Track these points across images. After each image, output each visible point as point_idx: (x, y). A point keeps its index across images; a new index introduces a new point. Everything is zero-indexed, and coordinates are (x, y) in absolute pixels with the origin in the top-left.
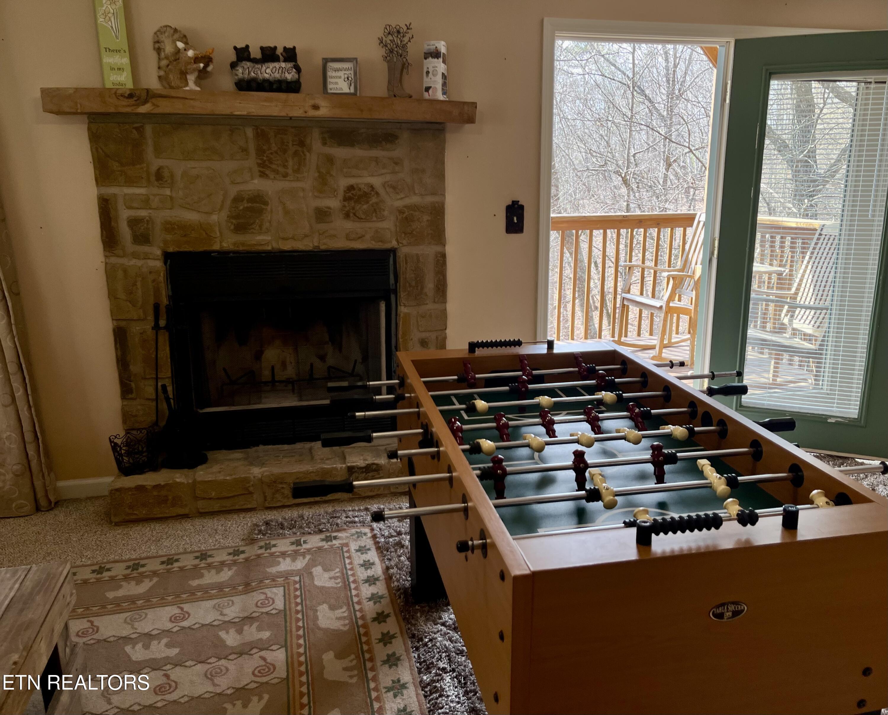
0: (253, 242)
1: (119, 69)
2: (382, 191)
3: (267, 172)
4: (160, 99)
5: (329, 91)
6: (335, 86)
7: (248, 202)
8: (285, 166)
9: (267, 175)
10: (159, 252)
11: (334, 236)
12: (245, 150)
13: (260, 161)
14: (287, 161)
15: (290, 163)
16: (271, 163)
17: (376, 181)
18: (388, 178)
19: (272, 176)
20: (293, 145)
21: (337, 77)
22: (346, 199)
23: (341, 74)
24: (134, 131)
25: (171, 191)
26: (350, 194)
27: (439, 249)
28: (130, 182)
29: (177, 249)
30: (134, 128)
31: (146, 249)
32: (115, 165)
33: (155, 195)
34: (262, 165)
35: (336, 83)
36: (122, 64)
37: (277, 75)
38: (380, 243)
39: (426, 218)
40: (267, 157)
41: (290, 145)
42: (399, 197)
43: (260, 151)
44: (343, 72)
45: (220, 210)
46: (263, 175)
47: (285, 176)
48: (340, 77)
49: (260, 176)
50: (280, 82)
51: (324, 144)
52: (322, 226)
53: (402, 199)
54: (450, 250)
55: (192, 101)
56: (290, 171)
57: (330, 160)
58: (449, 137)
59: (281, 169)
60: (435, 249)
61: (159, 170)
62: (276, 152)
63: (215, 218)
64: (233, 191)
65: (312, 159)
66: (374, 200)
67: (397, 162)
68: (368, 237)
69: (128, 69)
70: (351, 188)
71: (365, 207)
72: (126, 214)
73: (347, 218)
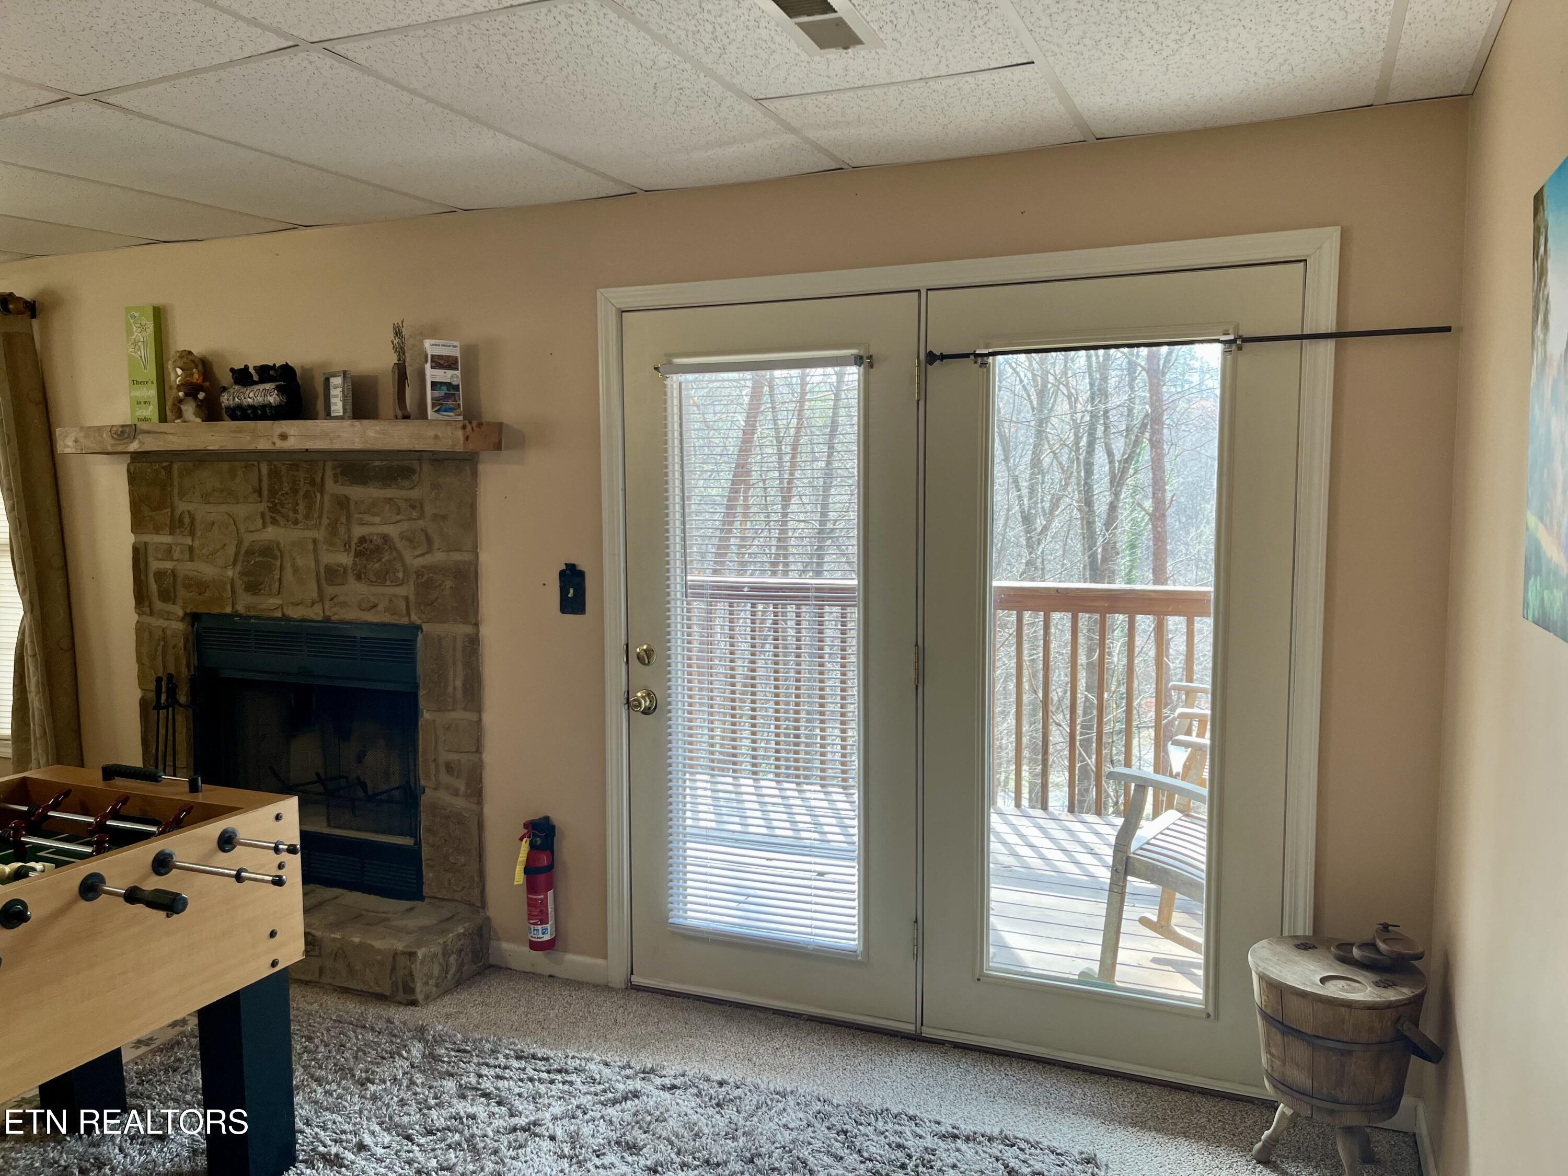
0: (263, 606)
1: (145, 402)
2: (400, 545)
3: (278, 518)
4: (145, 435)
5: (333, 415)
6: (335, 407)
7: (259, 555)
8: (296, 511)
9: (278, 522)
10: (181, 612)
11: (344, 604)
12: (259, 492)
13: (270, 505)
14: (298, 505)
15: (301, 507)
16: (282, 507)
17: (392, 531)
18: (405, 526)
19: (282, 524)
20: (305, 483)
21: (335, 396)
22: (356, 555)
24: (163, 471)
25: (193, 540)
26: (361, 548)
27: (468, 629)
28: (158, 528)
30: (163, 468)
31: (170, 607)
32: (146, 510)
33: (176, 545)
34: (272, 509)
35: (336, 403)
36: (148, 397)
37: (260, 399)
39: (449, 584)
40: (279, 499)
41: (302, 484)
42: (417, 553)
43: (272, 492)
45: (234, 563)
46: (274, 522)
47: (296, 523)
48: (338, 396)
49: (272, 523)
50: (264, 407)
51: (340, 483)
52: (332, 590)
53: (422, 555)
54: (486, 631)
55: (170, 436)
56: (300, 517)
57: (343, 503)
58: (481, 468)
59: (292, 515)
60: (463, 629)
61: (182, 514)
62: (288, 493)
63: (228, 573)
64: (246, 541)
65: (323, 502)
66: (386, 557)
67: (415, 505)
68: (381, 608)
69: (155, 401)
70: (362, 540)
71: (377, 565)
72: (155, 565)
73: (359, 577)
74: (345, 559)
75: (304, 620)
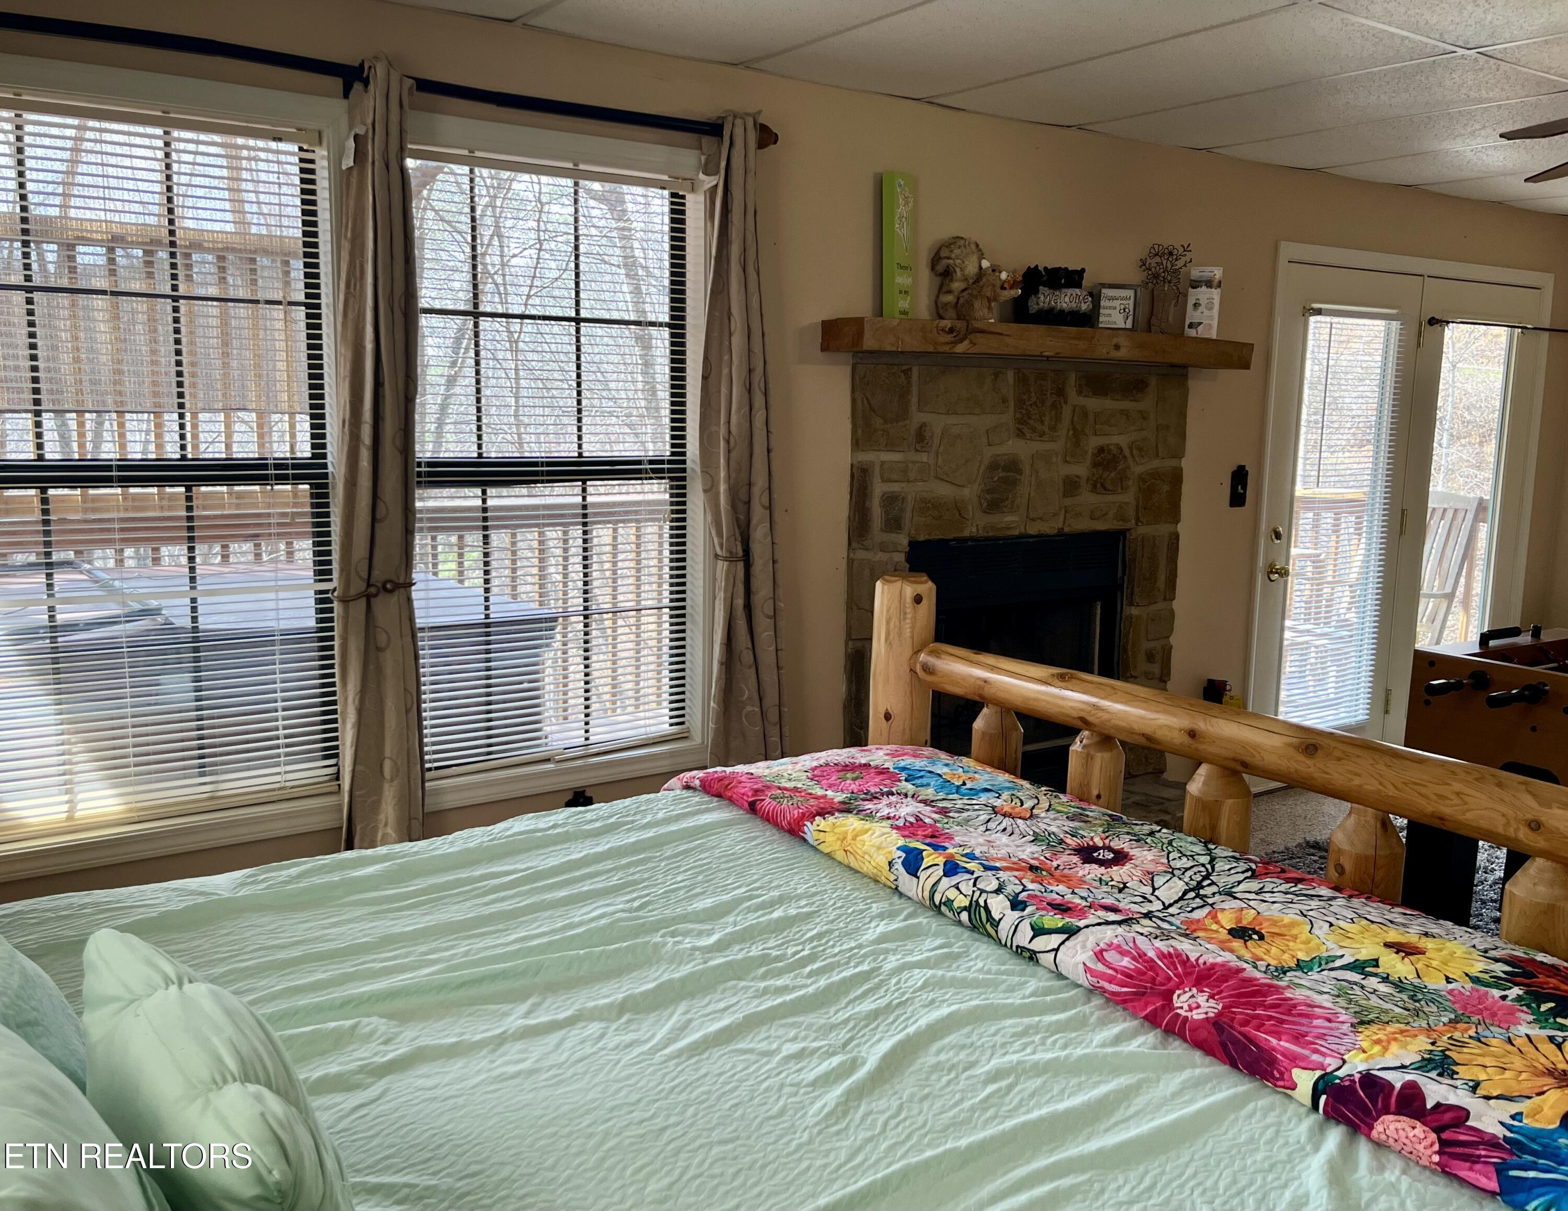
0: (1000, 525)
1: (905, 292)
2: (1128, 454)
3: (1025, 430)
4: (978, 335)
6: (1107, 319)
7: (1003, 470)
8: (1042, 422)
9: (1024, 434)
10: (905, 542)
11: (1077, 515)
12: (1004, 400)
13: (1018, 416)
14: (1044, 415)
15: (1047, 419)
16: (1029, 418)
17: (1125, 441)
18: (1135, 436)
19: (1028, 436)
20: (1052, 394)
21: (1110, 308)
22: (1096, 465)
23: (1116, 303)
24: (902, 376)
25: (929, 456)
26: (1099, 458)
27: (1173, 527)
28: (891, 446)
29: (927, 537)
30: (903, 371)
31: (893, 537)
32: (878, 422)
33: (914, 462)
34: (1020, 421)
35: (1110, 315)
36: (908, 285)
38: (1121, 523)
39: (1165, 488)
40: (1026, 409)
41: (1049, 394)
42: (1143, 461)
43: (1020, 403)
44: (1119, 302)
45: (974, 481)
46: (1020, 434)
47: (1041, 434)
48: (1115, 308)
49: (1018, 436)
51: (1080, 393)
52: (1068, 501)
53: (1145, 463)
56: (1046, 429)
57: (1085, 413)
58: (1191, 383)
59: (1038, 426)
60: (1169, 530)
61: (921, 427)
62: (1035, 403)
63: (966, 492)
64: (989, 453)
65: (1067, 412)
66: (1121, 466)
67: (1144, 416)
68: (1110, 515)
69: (911, 292)
70: (1101, 450)
71: (1112, 475)
72: (879, 489)
73: (1094, 489)
74: (1081, 470)
75: (1039, 536)
